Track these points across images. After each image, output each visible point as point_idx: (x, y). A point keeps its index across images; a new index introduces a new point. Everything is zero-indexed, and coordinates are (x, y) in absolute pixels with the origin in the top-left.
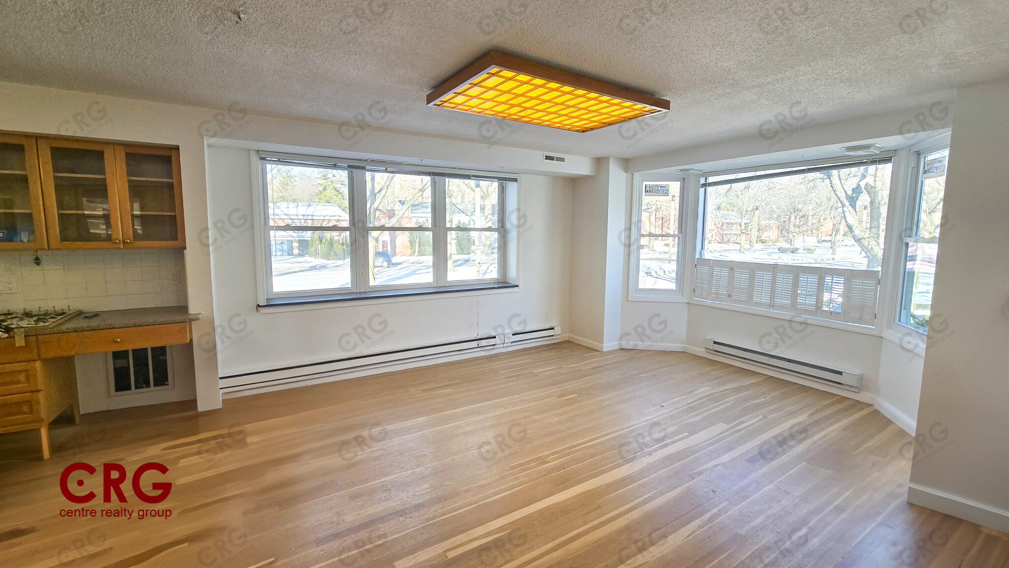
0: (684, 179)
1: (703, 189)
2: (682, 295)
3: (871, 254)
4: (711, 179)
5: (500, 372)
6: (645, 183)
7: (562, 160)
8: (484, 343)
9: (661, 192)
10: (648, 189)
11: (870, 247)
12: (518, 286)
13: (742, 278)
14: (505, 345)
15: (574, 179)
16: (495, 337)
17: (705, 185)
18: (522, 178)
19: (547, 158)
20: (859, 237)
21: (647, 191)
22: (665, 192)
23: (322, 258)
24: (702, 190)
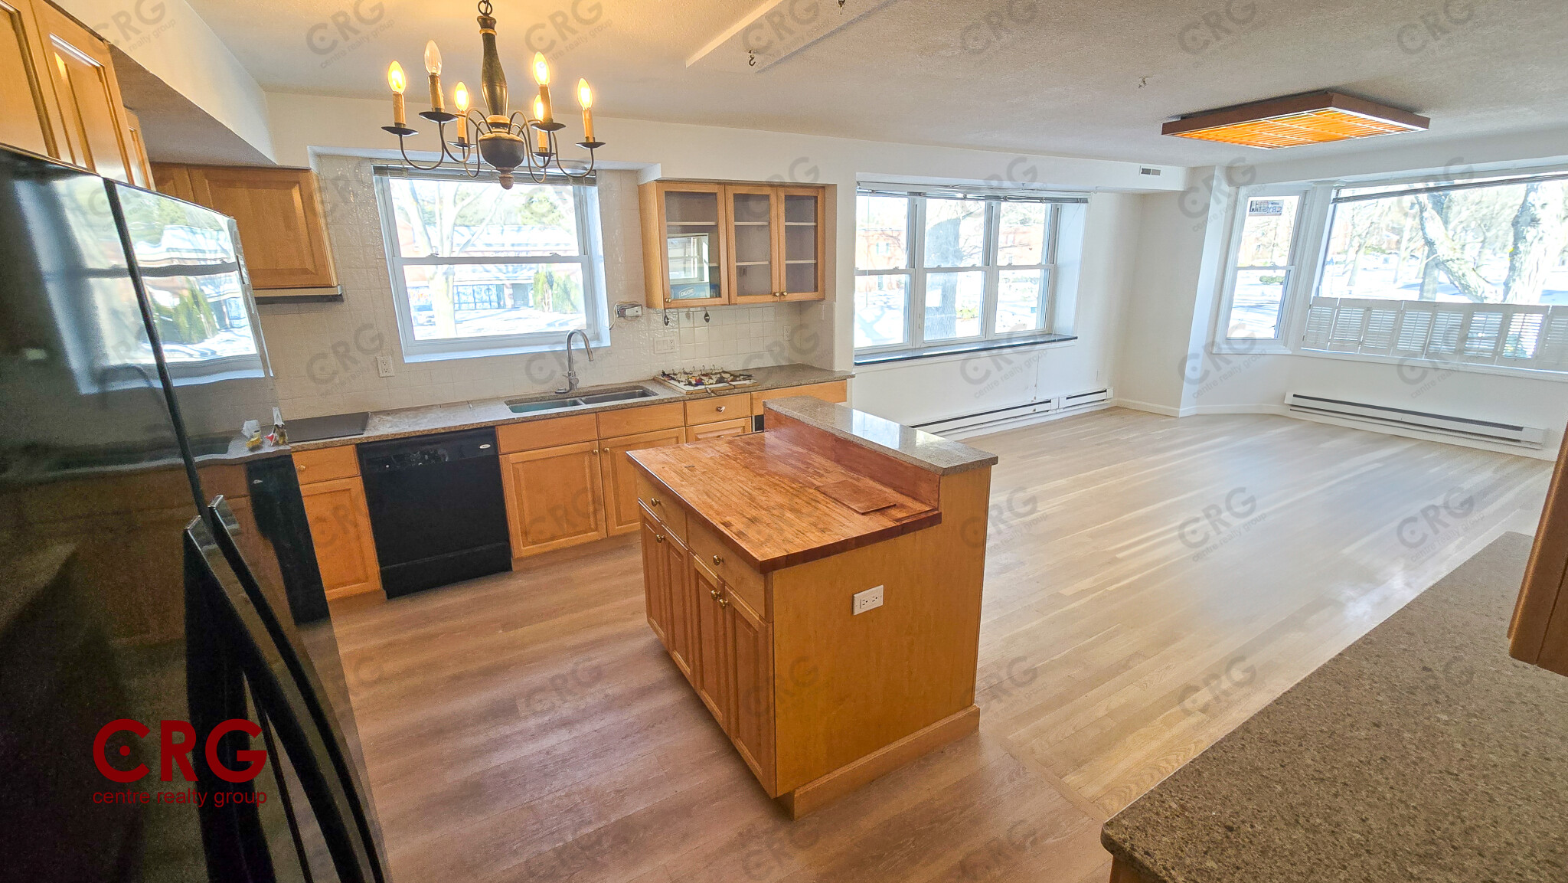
0: (1306, 192)
1: (1333, 205)
2: (1285, 345)
3: (1460, 284)
4: (1345, 193)
5: (1082, 439)
6: (1251, 199)
7: (1157, 172)
8: (1039, 408)
9: (1271, 210)
10: (1254, 207)
11: (1460, 273)
12: (1076, 338)
13: (1383, 320)
14: (1058, 411)
15: (1144, 195)
16: (1050, 401)
17: (1337, 200)
18: (1093, 198)
19: (1146, 171)
20: (1444, 259)
21: (1253, 210)
22: (1277, 210)
23: (554, 311)
24: (1331, 206)
